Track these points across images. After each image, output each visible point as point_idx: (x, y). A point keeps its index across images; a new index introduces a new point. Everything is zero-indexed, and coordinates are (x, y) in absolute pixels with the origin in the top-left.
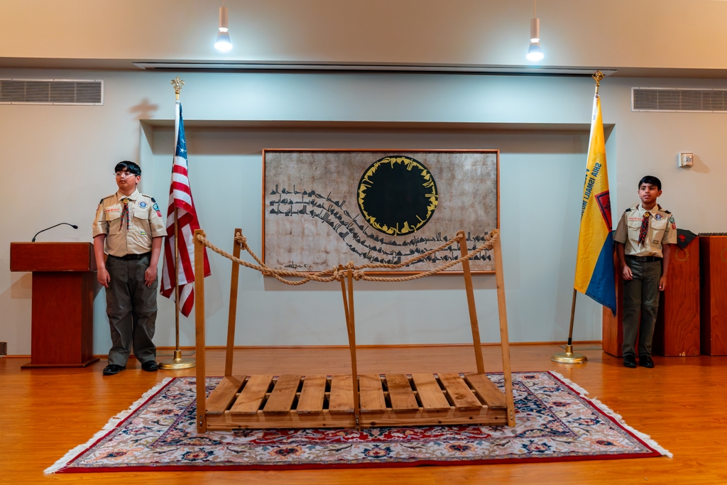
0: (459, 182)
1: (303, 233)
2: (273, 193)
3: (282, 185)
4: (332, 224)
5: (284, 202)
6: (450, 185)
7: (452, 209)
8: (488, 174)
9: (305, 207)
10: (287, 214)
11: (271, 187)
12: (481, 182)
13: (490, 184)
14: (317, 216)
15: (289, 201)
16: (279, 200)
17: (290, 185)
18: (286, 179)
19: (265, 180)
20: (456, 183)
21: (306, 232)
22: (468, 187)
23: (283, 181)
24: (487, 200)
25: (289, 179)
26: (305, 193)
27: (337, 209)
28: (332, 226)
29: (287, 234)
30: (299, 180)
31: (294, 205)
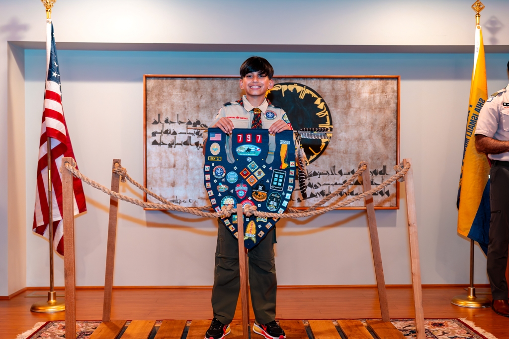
0: (356, 112)
1: (187, 166)
2: (155, 123)
3: (164, 114)
5: (166, 132)
6: (346, 114)
7: (348, 141)
8: (388, 103)
9: (189, 138)
10: (170, 146)
11: (153, 117)
12: (380, 111)
13: (389, 113)
15: (172, 132)
16: (162, 131)
17: (173, 114)
18: (169, 108)
19: (146, 108)
20: (352, 112)
22: (366, 117)
23: (167, 109)
24: (386, 131)
25: (172, 108)
26: (189, 123)
29: (170, 167)
30: (183, 109)
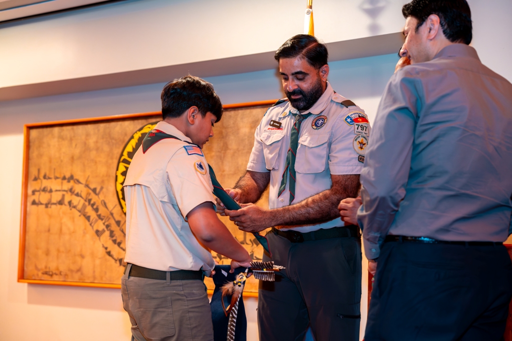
1: (61, 230)
2: (36, 179)
3: (43, 169)
4: (88, 218)
5: (44, 190)
9: (63, 196)
10: (47, 206)
11: (33, 172)
14: (75, 207)
15: (49, 189)
16: (40, 188)
17: (50, 168)
18: (47, 161)
21: (64, 228)
23: (45, 164)
26: (64, 178)
27: (94, 199)
28: (89, 221)
29: (45, 232)
31: (53, 194)
